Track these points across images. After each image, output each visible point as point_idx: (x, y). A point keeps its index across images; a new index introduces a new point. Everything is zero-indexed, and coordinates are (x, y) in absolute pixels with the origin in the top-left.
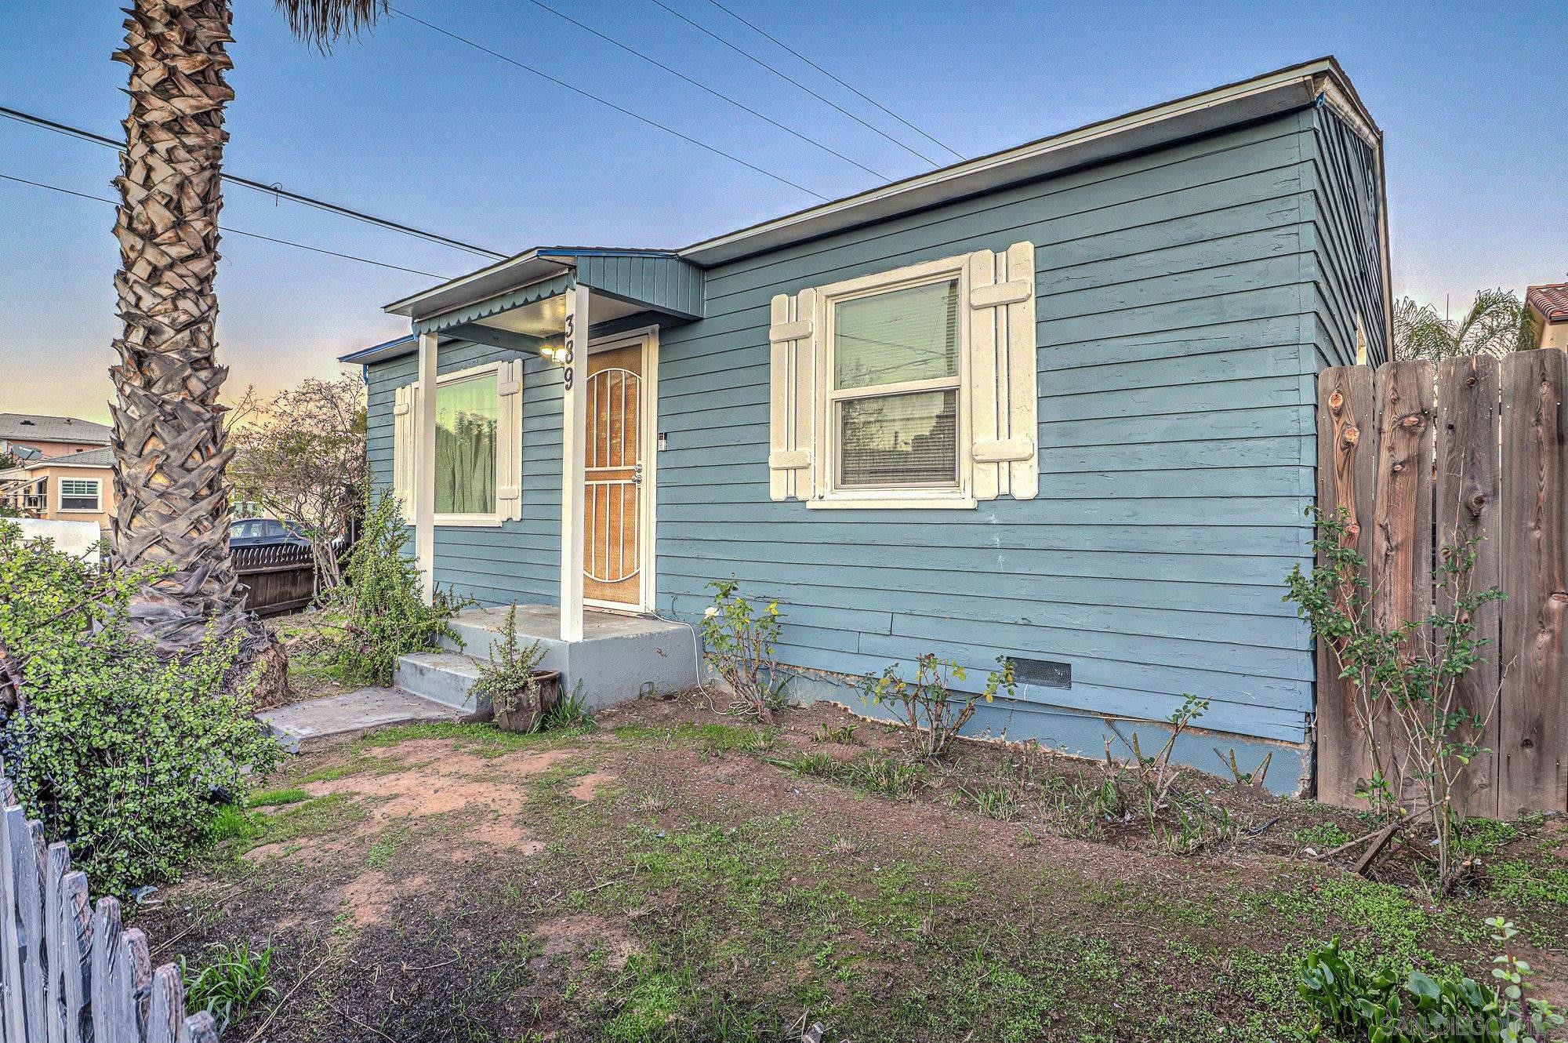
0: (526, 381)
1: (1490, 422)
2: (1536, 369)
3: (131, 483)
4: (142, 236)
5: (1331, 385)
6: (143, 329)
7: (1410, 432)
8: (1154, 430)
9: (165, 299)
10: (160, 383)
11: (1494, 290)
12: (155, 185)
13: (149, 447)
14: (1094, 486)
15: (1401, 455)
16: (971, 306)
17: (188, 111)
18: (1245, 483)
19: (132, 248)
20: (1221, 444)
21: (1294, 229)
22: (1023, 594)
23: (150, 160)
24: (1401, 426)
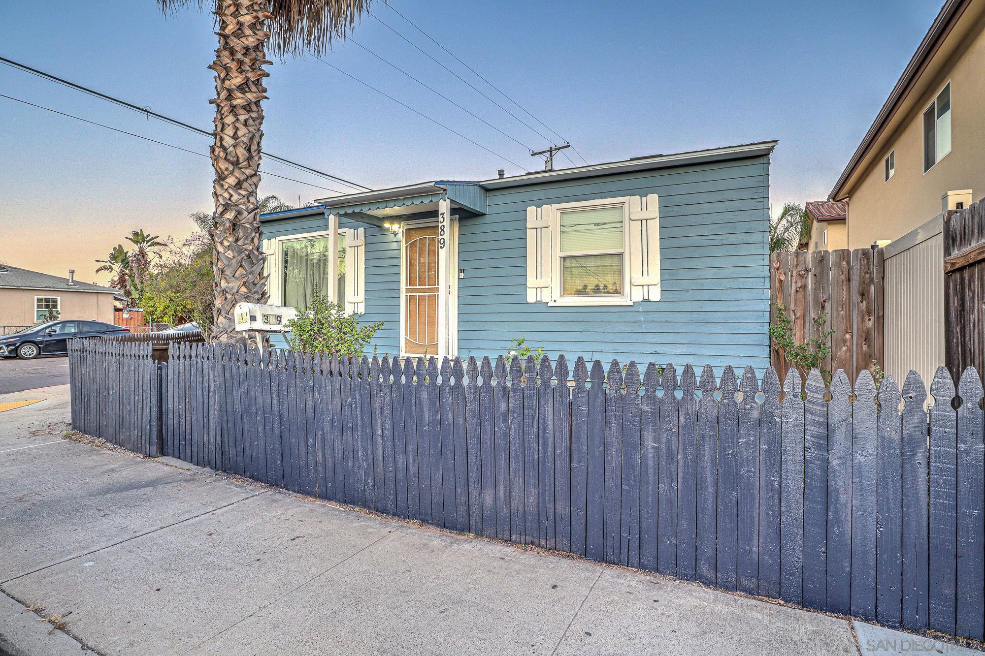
0: (367, 240)
1: (828, 274)
2: (842, 256)
3: (229, 291)
4: (232, 163)
5: (775, 259)
6: (235, 212)
7: (802, 276)
8: (708, 273)
9: (244, 197)
10: (242, 239)
11: (792, 204)
12: (239, 138)
13: (238, 272)
14: (685, 296)
15: (799, 285)
16: (630, 219)
17: (253, 100)
18: (744, 295)
19: (227, 169)
20: (736, 280)
21: (762, 200)
22: (653, 340)
23: (237, 125)
24: (799, 274)
